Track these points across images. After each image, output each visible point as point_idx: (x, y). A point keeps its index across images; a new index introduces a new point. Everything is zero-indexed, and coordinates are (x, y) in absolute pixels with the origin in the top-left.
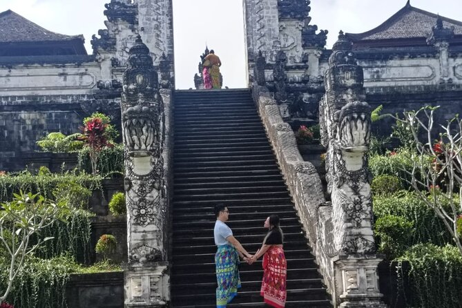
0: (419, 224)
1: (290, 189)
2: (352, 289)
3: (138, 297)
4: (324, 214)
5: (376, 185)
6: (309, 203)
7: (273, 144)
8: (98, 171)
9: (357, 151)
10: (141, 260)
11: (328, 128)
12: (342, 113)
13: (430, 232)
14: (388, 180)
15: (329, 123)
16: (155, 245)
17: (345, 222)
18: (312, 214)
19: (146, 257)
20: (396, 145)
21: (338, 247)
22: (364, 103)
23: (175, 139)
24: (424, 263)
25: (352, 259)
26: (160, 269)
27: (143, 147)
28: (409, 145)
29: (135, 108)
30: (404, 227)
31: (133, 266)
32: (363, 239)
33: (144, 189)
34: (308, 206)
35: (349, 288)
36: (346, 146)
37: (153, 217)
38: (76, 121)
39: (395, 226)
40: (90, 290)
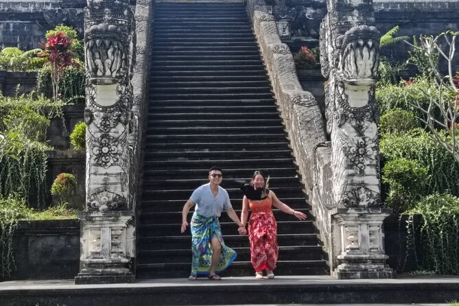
0: (436, 168)
1: (285, 123)
2: (352, 249)
3: (97, 253)
4: (322, 156)
5: (386, 121)
6: (306, 142)
7: (268, 68)
8: (60, 94)
9: (362, 85)
10: (100, 209)
11: (329, 55)
12: (345, 38)
13: (449, 179)
14: (401, 116)
15: (330, 49)
16: (119, 191)
17: (346, 168)
18: (310, 155)
19: (107, 205)
20: (412, 73)
21: (337, 198)
22: (372, 28)
23: (153, 59)
24: (439, 218)
25: (353, 212)
26: (124, 220)
27: (108, 73)
28: (427, 74)
29: (100, 26)
30: (418, 173)
31: (92, 215)
32: (367, 189)
33: (108, 123)
34: (305, 145)
35: (348, 247)
36: (349, 78)
37: (118, 156)
38: (37, 33)
39: (407, 172)
40: (42, 240)
